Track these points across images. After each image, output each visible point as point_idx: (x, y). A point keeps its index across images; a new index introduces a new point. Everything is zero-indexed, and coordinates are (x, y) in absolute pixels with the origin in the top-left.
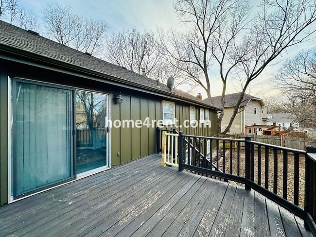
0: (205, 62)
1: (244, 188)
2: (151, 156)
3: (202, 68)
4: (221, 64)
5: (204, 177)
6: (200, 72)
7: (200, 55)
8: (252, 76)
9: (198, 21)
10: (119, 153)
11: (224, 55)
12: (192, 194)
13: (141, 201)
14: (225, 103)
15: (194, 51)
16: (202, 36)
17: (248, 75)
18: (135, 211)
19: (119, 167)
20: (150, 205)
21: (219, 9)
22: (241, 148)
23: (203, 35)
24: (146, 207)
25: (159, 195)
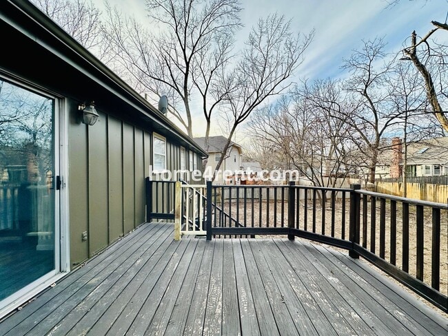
0: (185, 88)
1: (287, 239)
2: (139, 229)
3: (182, 96)
4: (204, 97)
5: (244, 240)
6: (177, 100)
7: (180, 77)
8: (240, 118)
9: (177, 27)
10: (85, 233)
11: (207, 86)
12: (253, 264)
13: (201, 306)
14: (209, 147)
15: (169, 68)
16: (182, 51)
17: (235, 117)
18: (209, 326)
19: (89, 266)
20: (220, 303)
21: (205, 25)
22: (225, 201)
23: (184, 50)
24: (219, 311)
25: (216, 283)
